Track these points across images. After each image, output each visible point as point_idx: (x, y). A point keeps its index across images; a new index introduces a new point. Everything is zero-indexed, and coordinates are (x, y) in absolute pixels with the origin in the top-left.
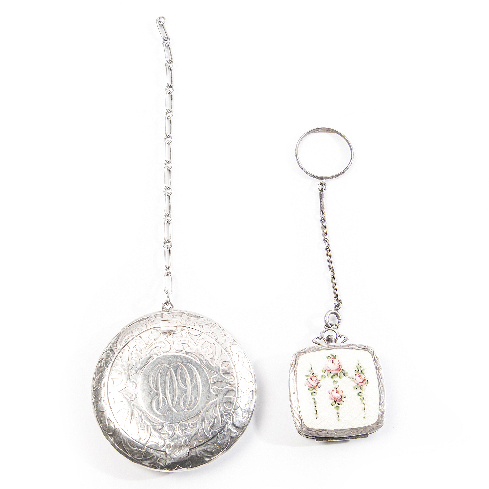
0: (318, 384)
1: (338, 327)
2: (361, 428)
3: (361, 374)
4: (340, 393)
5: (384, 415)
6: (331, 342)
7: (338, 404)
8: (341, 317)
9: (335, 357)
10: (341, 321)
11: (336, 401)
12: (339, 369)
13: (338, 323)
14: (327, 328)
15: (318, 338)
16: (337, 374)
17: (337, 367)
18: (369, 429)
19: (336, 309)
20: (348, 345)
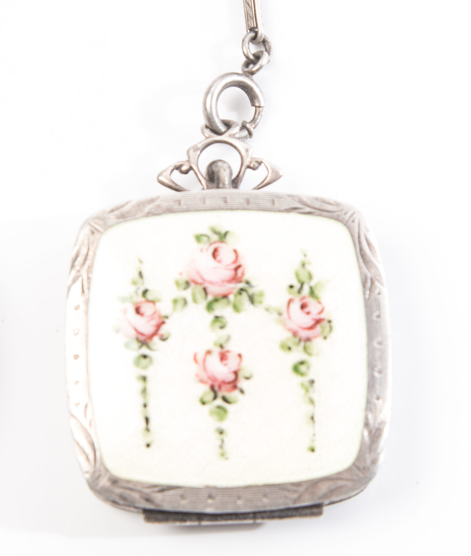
0: (158, 327)
1: (250, 134)
2: (298, 484)
3: (311, 301)
4: (232, 363)
5: (383, 443)
6: (218, 184)
7: (225, 399)
8: (262, 101)
9: (223, 236)
10: (264, 112)
11: (216, 388)
12: (235, 279)
13: (254, 120)
14: (212, 134)
15: (178, 168)
16: (225, 296)
17: (229, 273)
18: (324, 488)
19: (246, 70)
20: (274, 199)
